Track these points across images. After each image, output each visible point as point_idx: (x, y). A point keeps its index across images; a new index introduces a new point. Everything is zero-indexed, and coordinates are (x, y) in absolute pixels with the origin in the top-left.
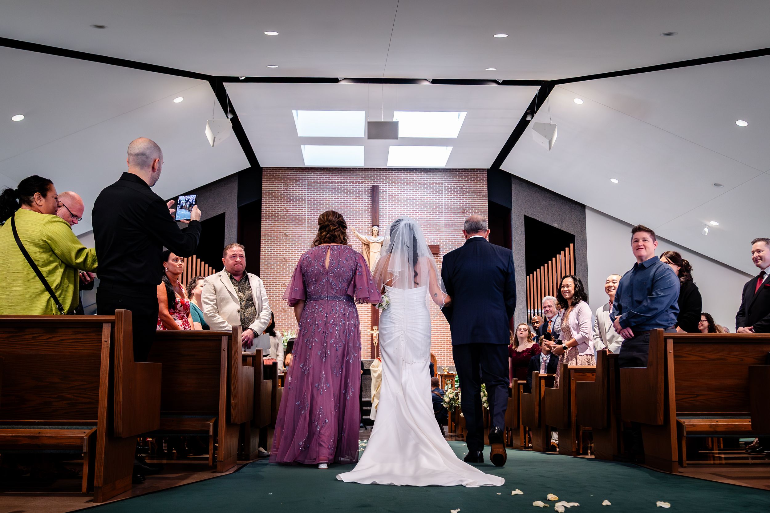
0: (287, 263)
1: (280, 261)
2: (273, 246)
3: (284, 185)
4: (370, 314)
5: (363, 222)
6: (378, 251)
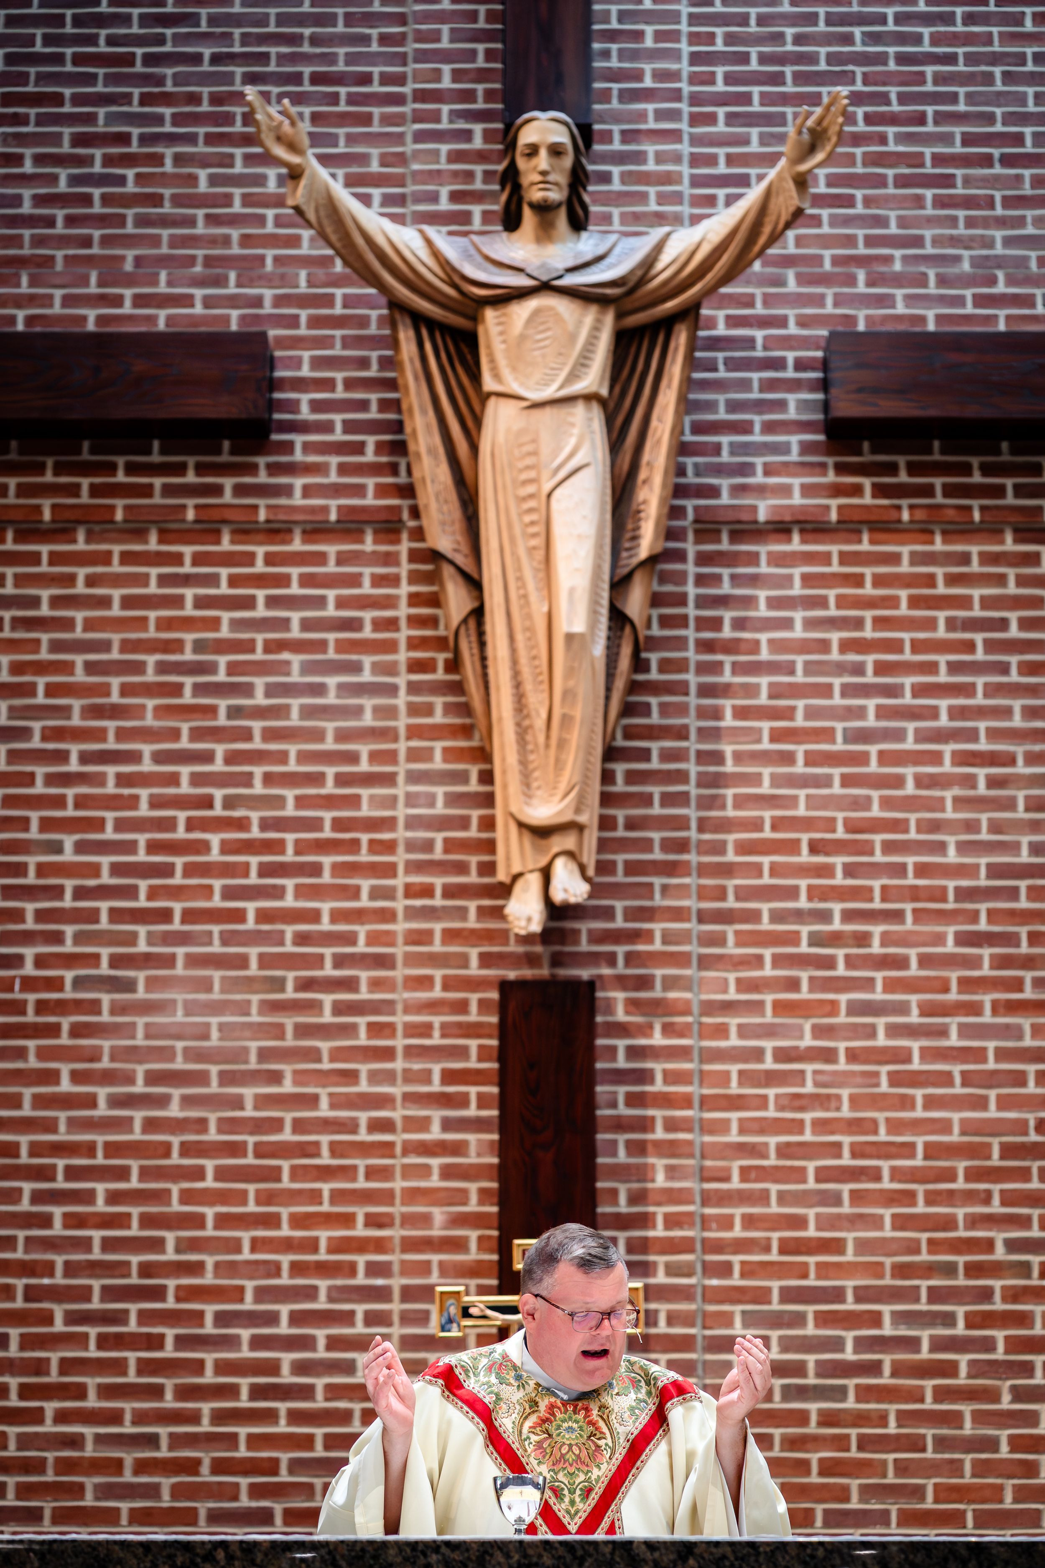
5: (399, 99)
6: (581, 386)
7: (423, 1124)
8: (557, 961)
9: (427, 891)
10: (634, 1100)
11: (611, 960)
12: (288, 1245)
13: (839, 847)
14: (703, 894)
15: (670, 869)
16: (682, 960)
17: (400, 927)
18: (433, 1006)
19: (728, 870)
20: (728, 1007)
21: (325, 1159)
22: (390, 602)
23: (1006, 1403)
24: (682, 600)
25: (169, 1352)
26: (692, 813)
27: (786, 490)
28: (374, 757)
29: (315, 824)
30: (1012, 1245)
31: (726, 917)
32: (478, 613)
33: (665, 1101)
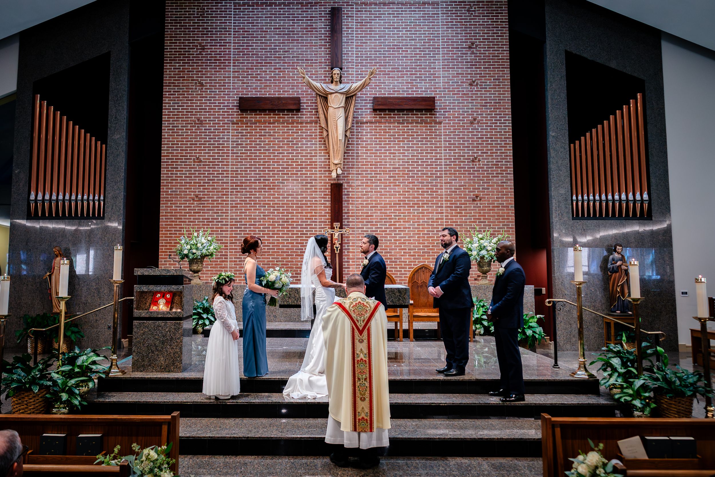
0: (201, 126)
1: (192, 124)
2: (181, 100)
3: (198, 9)
4: (328, 204)
5: (317, 63)
6: (341, 106)
7: (321, 201)
8: (338, 180)
9: (321, 171)
10: (348, 198)
11: (345, 180)
12: (304, 216)
13: (374, 165)
14: (356, 171)
15: (352, 168)
16: (354, 180)
17: (318, 175)
18: (322, 186)
19: (359, 168)
20: (359, 186)
21: (309, 205)
22: (316, 132)
23: (393, 235)
24: (354, 132)
25: (290, 229)
26: (355, 161)
27: (367, 117)
28: (314, 153)
29: (307, 162)
30: (394, 216)
31: (359, 174)
32: (328, 135)
33: (351, 198)
